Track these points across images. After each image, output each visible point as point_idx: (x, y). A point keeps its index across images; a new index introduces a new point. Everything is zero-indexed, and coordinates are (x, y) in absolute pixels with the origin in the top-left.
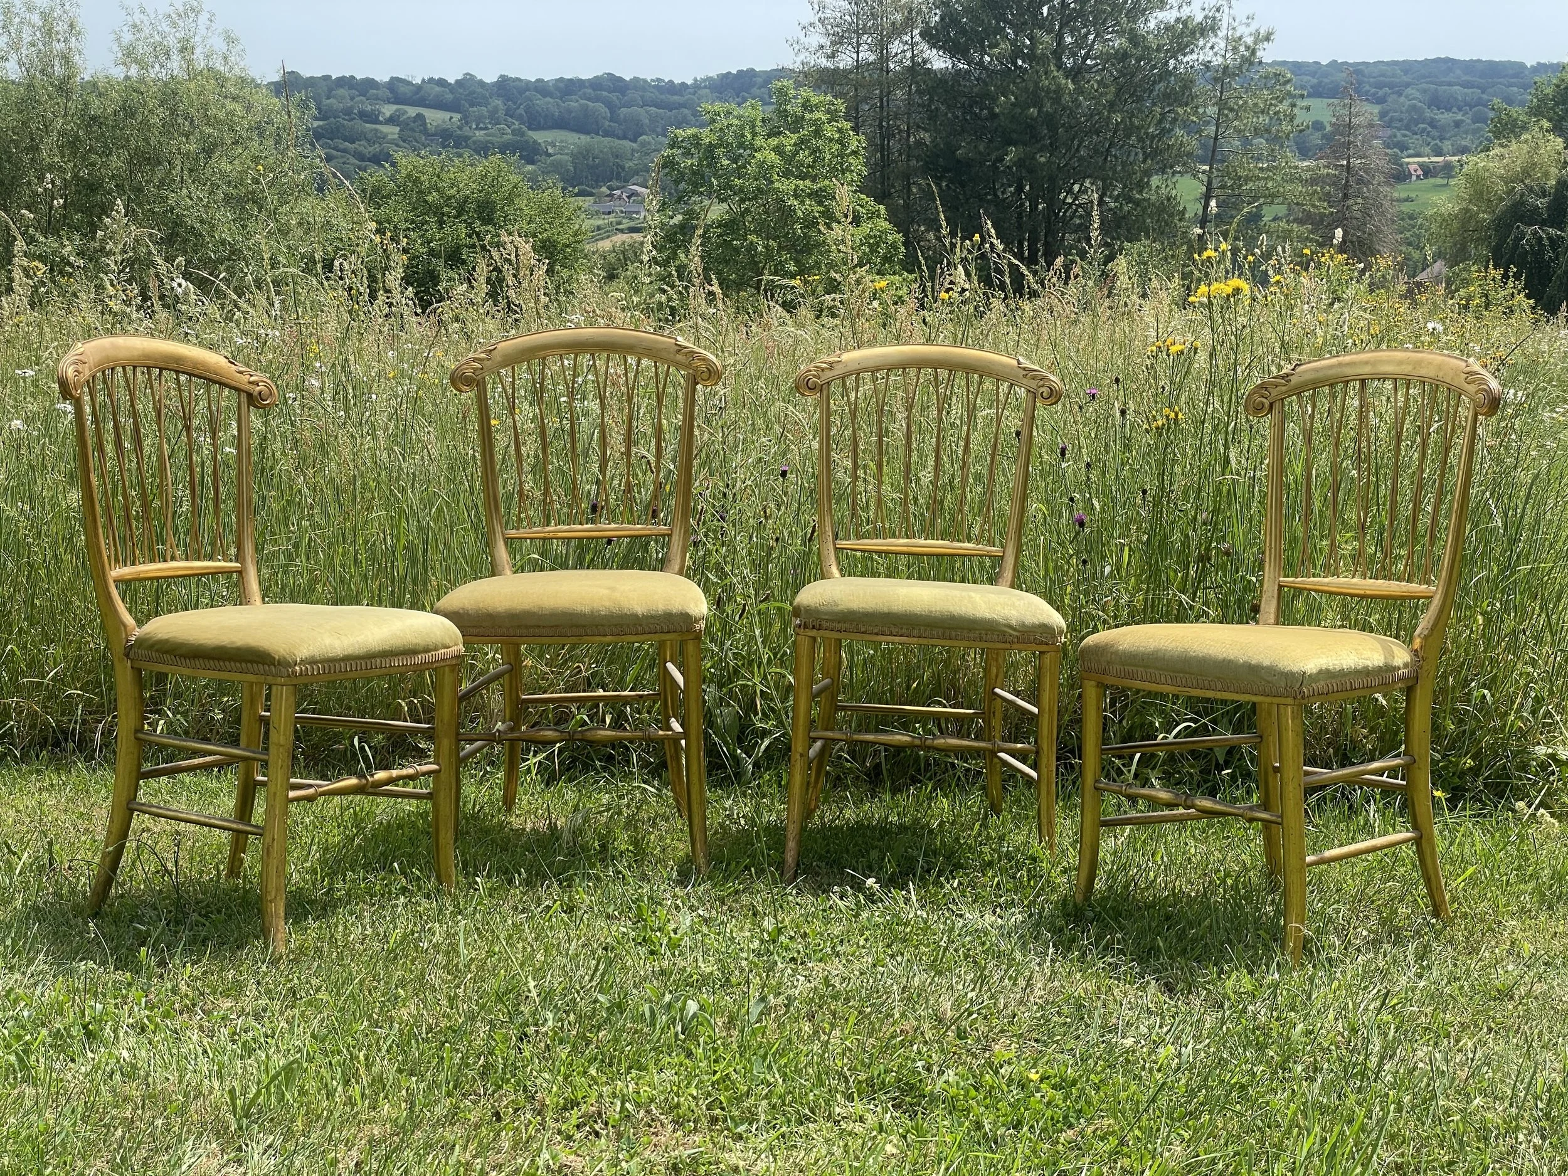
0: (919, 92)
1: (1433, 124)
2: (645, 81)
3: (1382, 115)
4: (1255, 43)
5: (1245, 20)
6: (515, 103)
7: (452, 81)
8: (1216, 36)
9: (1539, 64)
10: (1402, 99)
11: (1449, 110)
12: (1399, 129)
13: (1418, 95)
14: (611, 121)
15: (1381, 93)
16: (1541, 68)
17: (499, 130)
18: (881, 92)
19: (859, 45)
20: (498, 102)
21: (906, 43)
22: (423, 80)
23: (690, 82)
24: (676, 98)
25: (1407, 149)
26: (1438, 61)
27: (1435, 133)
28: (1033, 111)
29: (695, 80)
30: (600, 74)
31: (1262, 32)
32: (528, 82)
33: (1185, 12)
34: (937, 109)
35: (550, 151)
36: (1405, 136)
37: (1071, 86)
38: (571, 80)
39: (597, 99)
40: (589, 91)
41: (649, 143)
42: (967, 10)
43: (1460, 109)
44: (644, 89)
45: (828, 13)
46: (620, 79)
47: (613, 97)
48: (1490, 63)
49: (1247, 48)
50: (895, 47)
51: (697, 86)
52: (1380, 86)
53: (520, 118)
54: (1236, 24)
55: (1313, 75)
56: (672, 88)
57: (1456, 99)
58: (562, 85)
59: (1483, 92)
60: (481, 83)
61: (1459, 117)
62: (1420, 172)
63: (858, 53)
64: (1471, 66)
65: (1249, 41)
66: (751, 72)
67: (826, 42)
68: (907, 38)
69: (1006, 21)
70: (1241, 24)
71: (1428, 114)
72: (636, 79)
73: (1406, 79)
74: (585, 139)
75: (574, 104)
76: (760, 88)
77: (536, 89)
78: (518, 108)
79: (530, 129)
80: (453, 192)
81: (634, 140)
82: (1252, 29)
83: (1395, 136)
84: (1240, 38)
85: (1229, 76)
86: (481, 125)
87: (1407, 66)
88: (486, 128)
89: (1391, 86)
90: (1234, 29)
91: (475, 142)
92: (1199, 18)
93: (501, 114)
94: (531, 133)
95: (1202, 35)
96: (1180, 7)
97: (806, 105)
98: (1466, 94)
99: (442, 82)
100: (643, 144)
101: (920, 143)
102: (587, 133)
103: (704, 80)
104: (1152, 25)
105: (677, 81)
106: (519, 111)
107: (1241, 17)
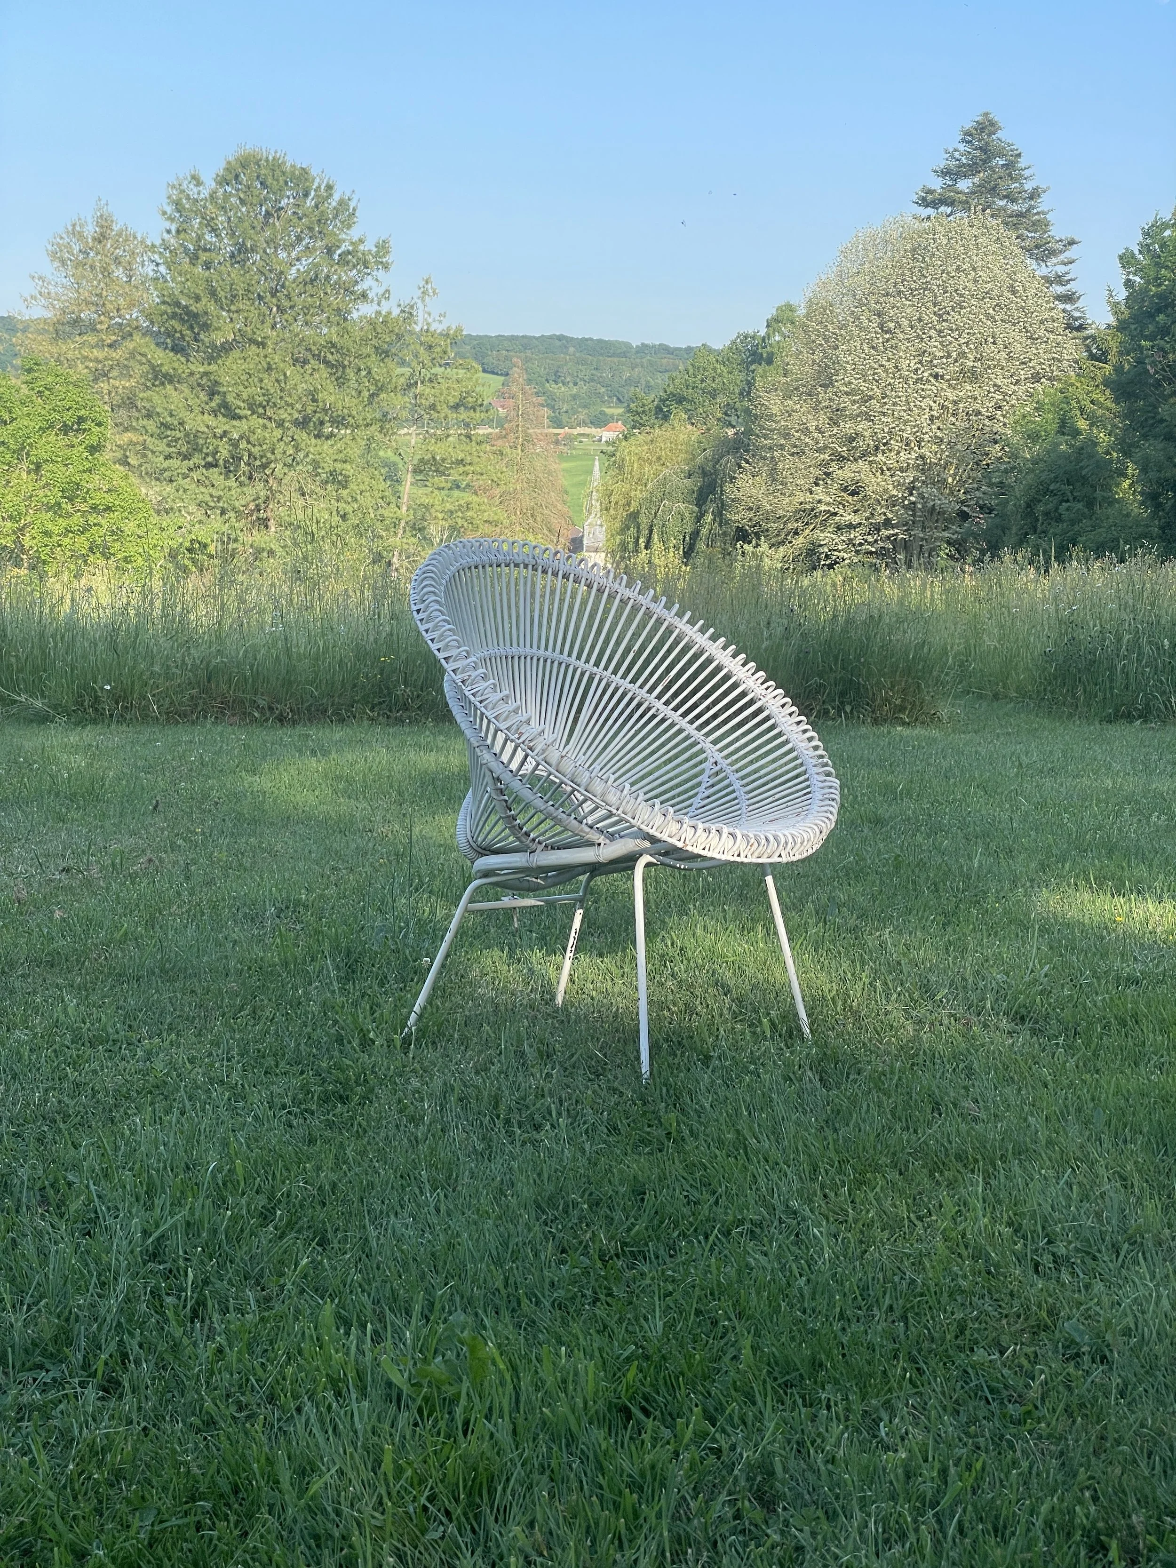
33: (385, 308)
54: (430, 320)
57: (572, 375)
84: (434, 332)
90: (428, 324)
92: (396, 312)
96: (380, 302)
104: (356, 316)
107: (435, 315)
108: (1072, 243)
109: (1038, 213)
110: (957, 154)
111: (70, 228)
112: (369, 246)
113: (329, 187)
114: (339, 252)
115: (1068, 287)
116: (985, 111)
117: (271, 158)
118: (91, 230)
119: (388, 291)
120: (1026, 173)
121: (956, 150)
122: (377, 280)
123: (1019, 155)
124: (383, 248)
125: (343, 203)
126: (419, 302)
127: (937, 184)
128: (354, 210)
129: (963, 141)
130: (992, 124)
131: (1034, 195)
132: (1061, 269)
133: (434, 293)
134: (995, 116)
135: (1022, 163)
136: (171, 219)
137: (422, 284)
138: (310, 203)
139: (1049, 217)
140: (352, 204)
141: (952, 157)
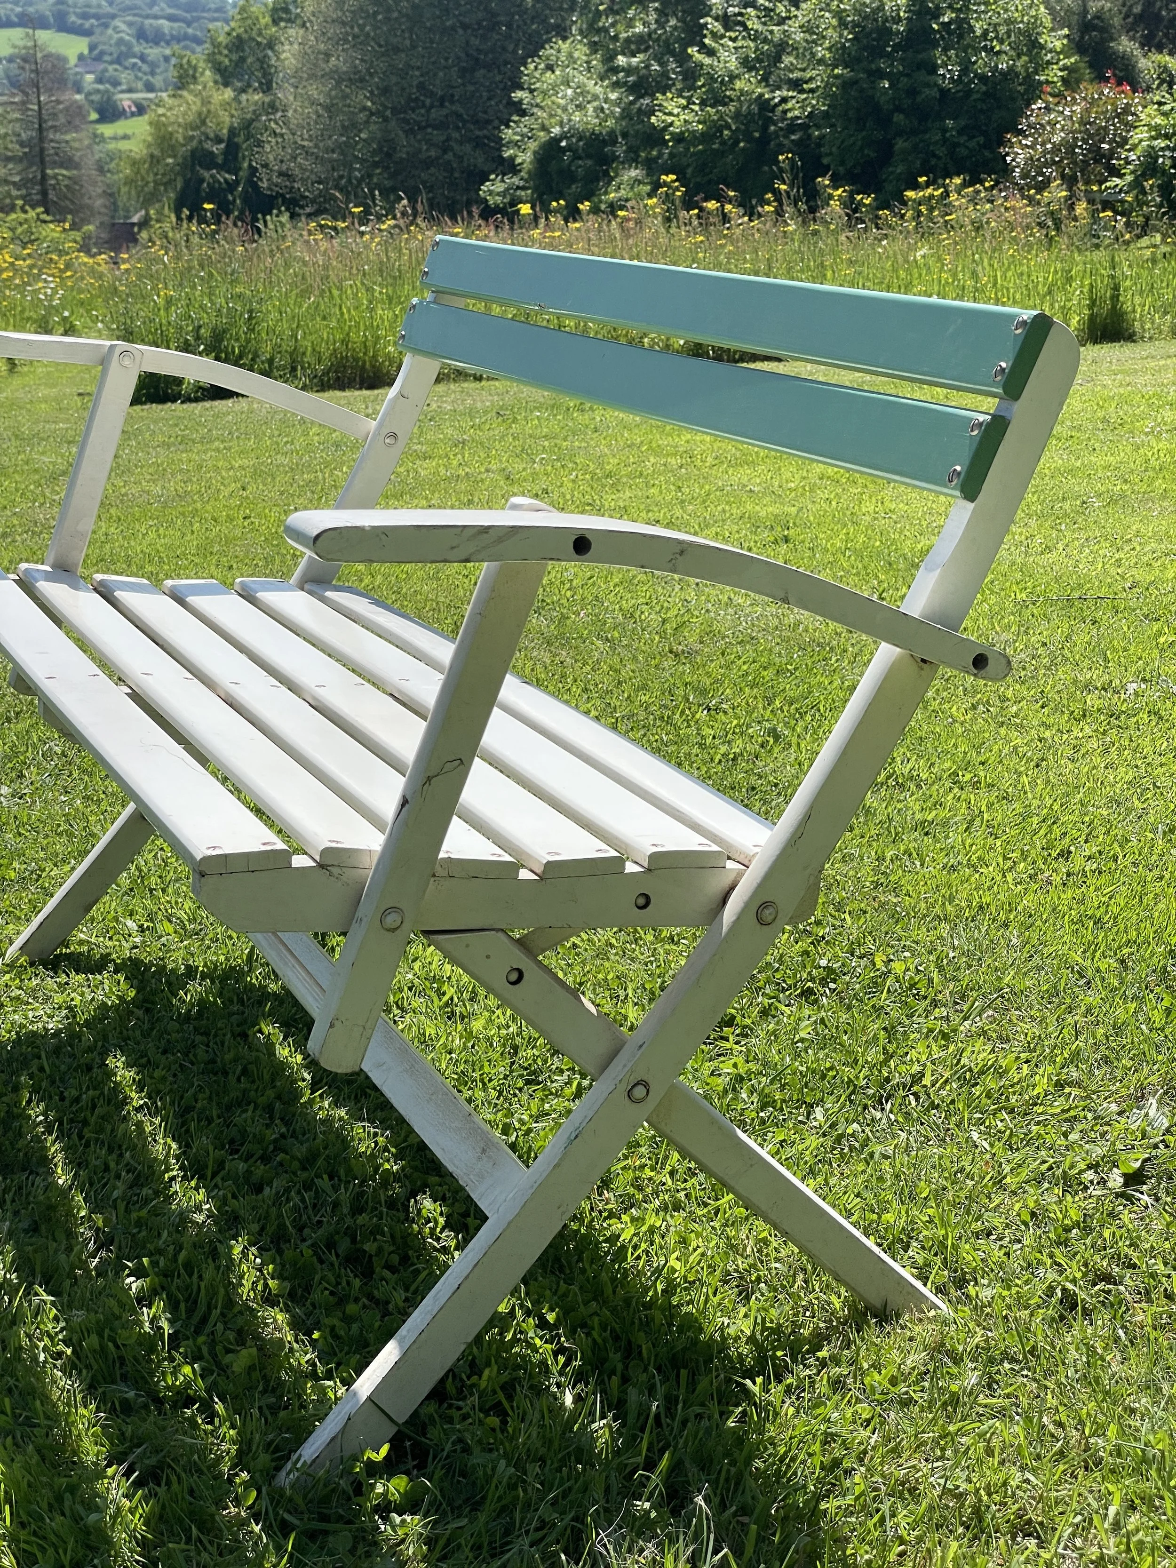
1: (143, 58)
3: (92, 48)
10: (110, 31)
11: (157, 44)
12: (110, 63)
13: (123, 27)
15: (87, 25)
25: (120, 84)
27: (145, 67)
36: (116, 71)
43: (167, 43)
52: (85, 16)
57: (164, 34)
59: (189, 26)
61: (168, 52)
62: (134, 109)
71: (137, 49)
73: (109, 10)
83: (106, 70)
89: (97, 17)
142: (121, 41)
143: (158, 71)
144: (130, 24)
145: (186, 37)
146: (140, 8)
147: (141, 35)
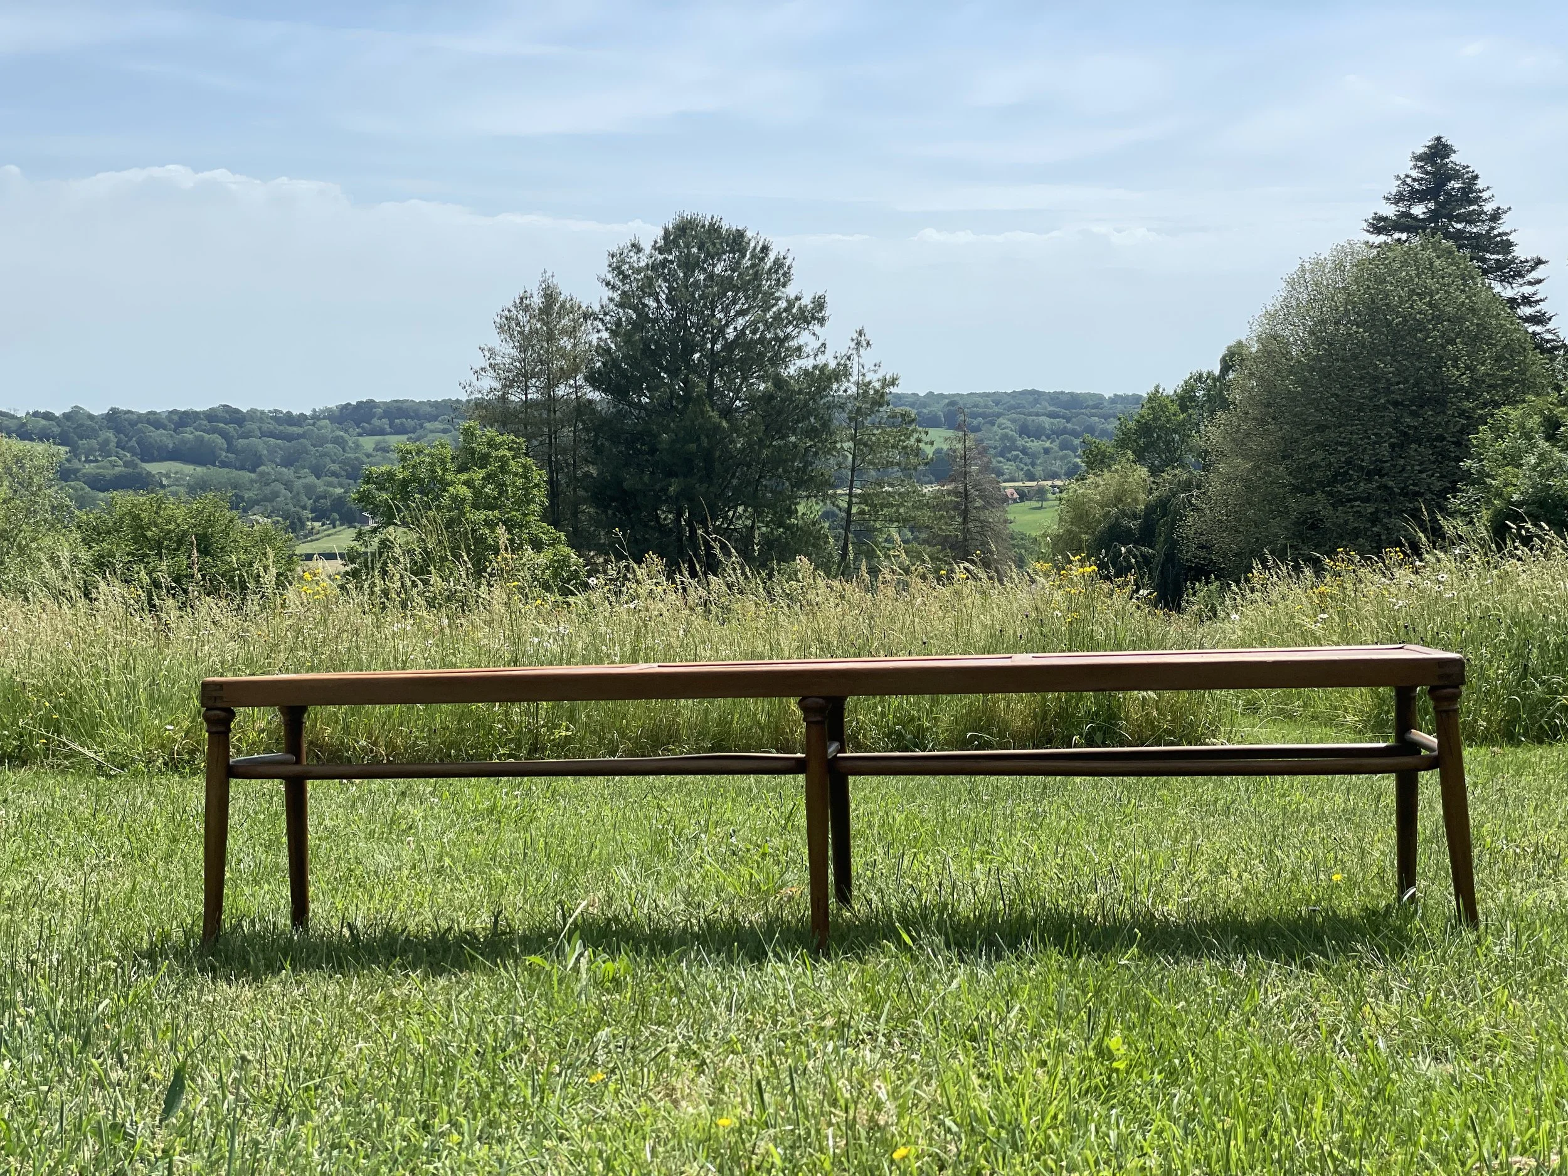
0: (586, 429)
1: (1024, 451)
2: (262, 413)
4: (883, 388)
5: (873, 368)
6: (126, 436)
7: (58, 413)
8: (849, 381)
9: (1115, 395)
10: (995, 428)
11: (1038, 438)
12: (995, 456)
13: (1008, 424)
14: (228, 451)
15: (975, 422)
16: (1116, 399)
17: (110, 462)
18: (550, 430)
19: (527, 387)
20: (110, 435)
21: (571, 386)
22: (28, 413)
23: (308, 413)
24: (295, 429)
25: (1003, 474)
26: (1024, 393)
27: (1027, 460)
28: (693, 447)
29: (314, 410)
30: (216, 405)
31: (888, 377)
32: (140, 415)
33: (821, 360)
34: (602, 445)
35: (165, 482)
36: (1000, 462)
37: (725, 424)
38: (185, 412)
39: (214, 431)
40: (205, 422)
41: (268, 473)
42: (625, 357)
43: (1048, 437)
44: (261, 420)
45: (499, 360)
46: (237, 411)
47: (230, 428)
48: (1071, 394)
49: (876, 391)
50: (561, 390)
51: (316, 417)
52: (974, 416)
53: (131, 450)
54: (865, 371)
55: (912, 405)
56: (290, 419)
57: (1044, 428)
58: (176, 418)
59: (1068, 422)
60: (91, 417)
61: (1048, 444)
62: (1016, 496)
63: (526, 394)
64: (1055, 398)
65: (878, 385)
66: (371, 404)
67: (498, 385)
68: (572, 382)
69: (663, 368)
70: (869, 371)
71: (1020, 442)
72: (253, 412)
73: (996, 409)
74: (200, 470)
75: (189, 435)
76: (380, 419)
77: (149, 422)
78: (130, 440)
79: (143, 460)
80: (172, 527)
81: (254, 471)
82: (880, 375)
83: (990, 462)
84: (870, 383)
85: (861, 416)
86: (91, 458)
87: (997, 398)
88: (96, 461)
89: (984, 415)
90: (864, 375)
91: (84, 475)
92: (832, 365)
93: (112, 445)
94: (145, 465)
95: (837, 381)
96: (816, 355)
97: (491, 443)
98: (1052, 424)
99: (47, 416)
100: (262, 474)
101: (587, 475)
102: (205, 465)
103: (323, 411)
104: (792, 370)
105: (296, 412)
106: (130, 444)
107: (869, 365)
108: (1539, 262)
109: (1500, 235)
110: (1409, 181)
111: (518, 301)
112: (807, 301)
113: (765, 249)
114: (775, 309)
115: (1538, 308)
116: (1437, 135)
117: (707, 223)
118: (537, 301)
119: (824, 345)
120: (1485, 195)
121: (1408, 176)
122: (814, 334)
123: (1476, 177)
124: (819, 304)
125: (778, 263)
126: (854, 352)
127: (1390, 211)
128: (789, 268)
129: (1415, 166)
130: (1446, 146)
131: (1495, 216)
132: (1528, 290)
133: (868, 344)
134: (1448, 139)
135: (1480, 184)
136: (614, 288)
137: (855, 336)
138: (746, 262)
139: (1512, 238)
140: (788, 262)
141: (1404, 183)
142: (1005, 437)
143: (1038, 462)
144: (1013, 421)
145: (1065, 431)
146: (1024, 407)
147: (1024, 431)
